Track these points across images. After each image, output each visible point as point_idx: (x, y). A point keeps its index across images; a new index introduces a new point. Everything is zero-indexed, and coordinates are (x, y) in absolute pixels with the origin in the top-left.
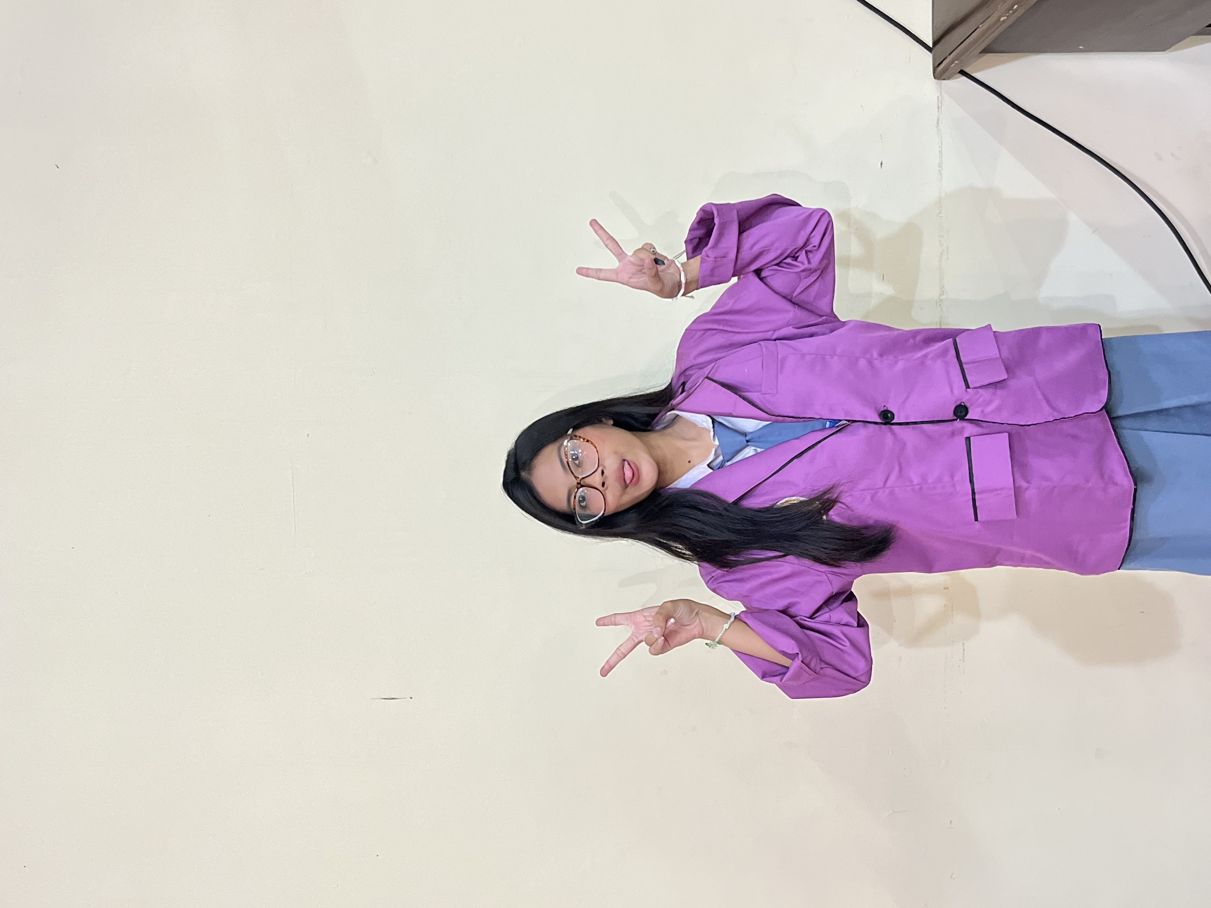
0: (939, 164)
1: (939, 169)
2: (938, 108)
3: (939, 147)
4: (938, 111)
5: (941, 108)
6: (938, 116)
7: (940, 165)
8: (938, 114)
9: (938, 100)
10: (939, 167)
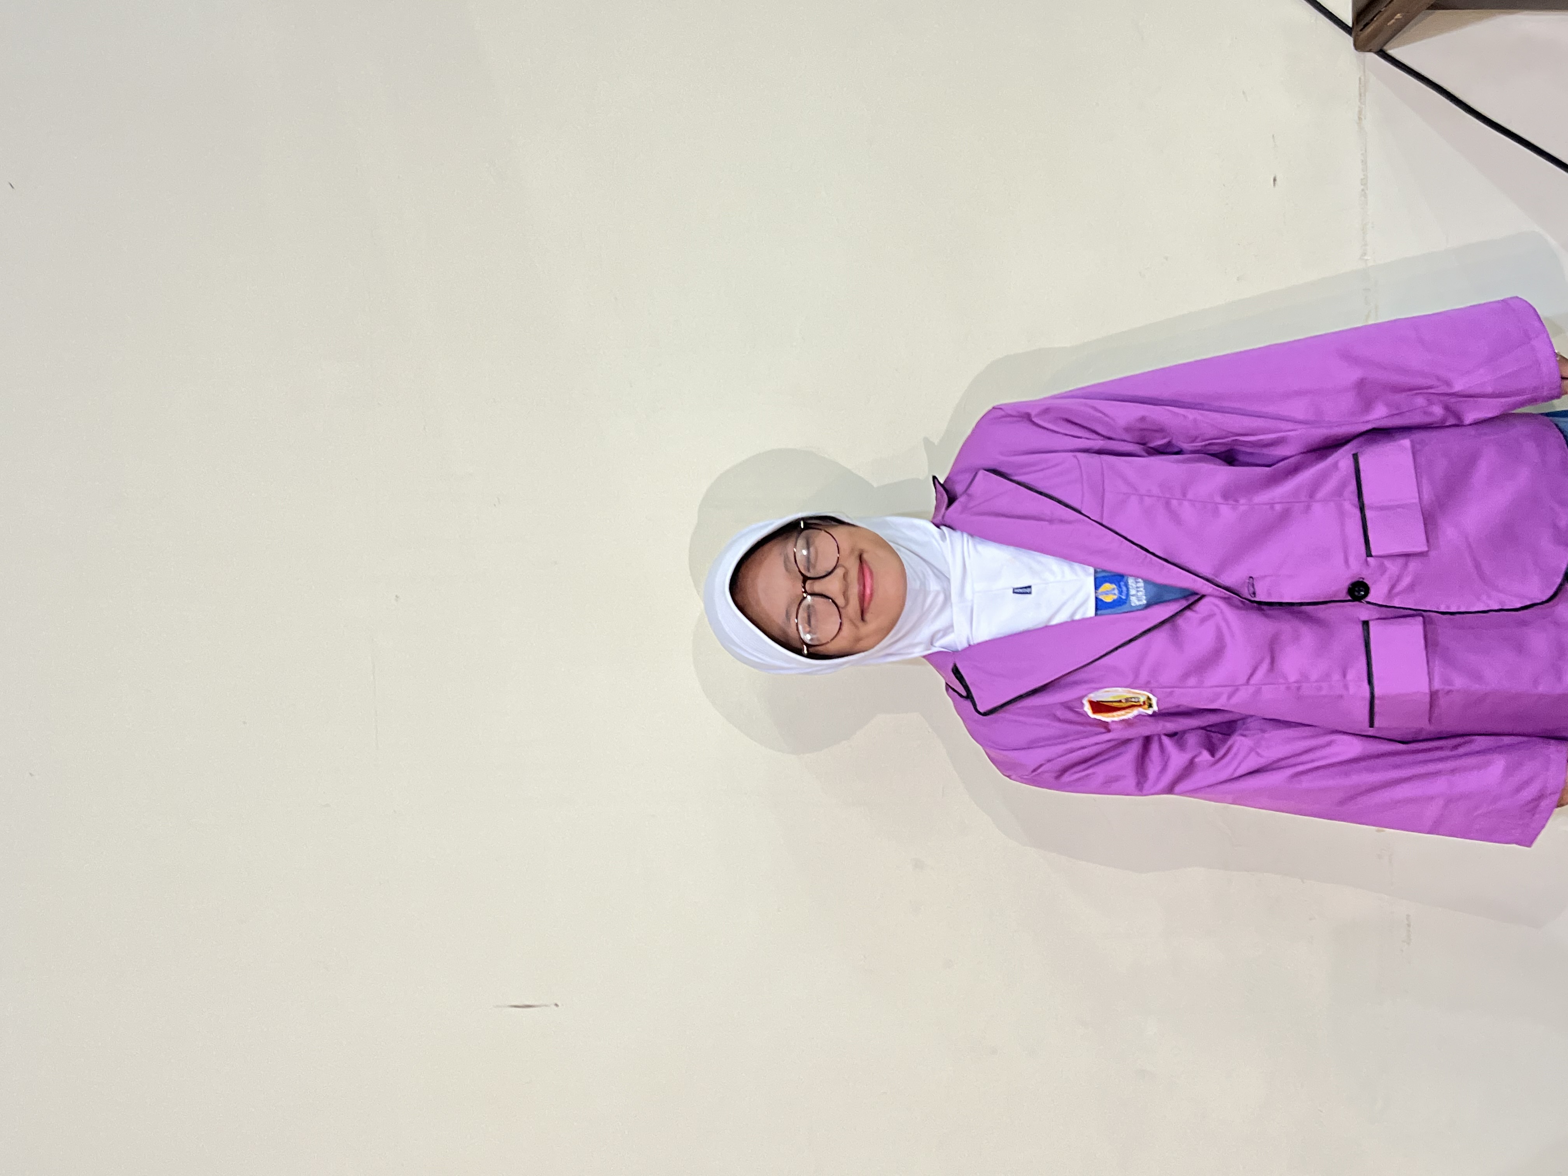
0: (1362, 179)
1: (1362, 187)
2: (1360, 95)
3: (1362, 154)
4: (1360, 100)
5: (1365, 95)
6: (1359, 107)
7: (1364, 182)
8: (1359, 103)
9: (1360, 83)
10: (1362, 185)
